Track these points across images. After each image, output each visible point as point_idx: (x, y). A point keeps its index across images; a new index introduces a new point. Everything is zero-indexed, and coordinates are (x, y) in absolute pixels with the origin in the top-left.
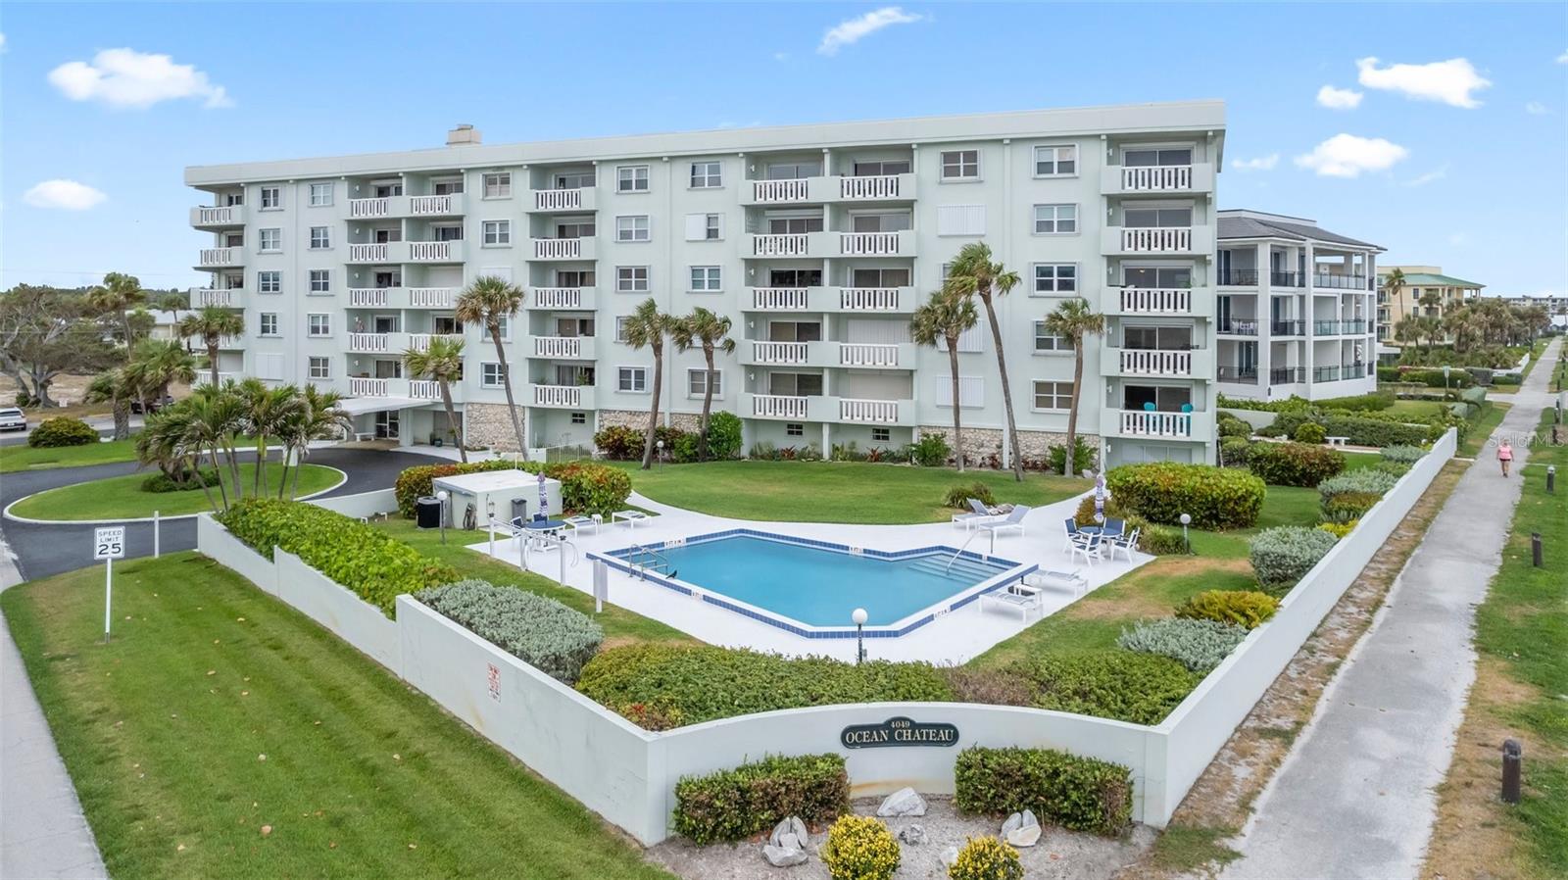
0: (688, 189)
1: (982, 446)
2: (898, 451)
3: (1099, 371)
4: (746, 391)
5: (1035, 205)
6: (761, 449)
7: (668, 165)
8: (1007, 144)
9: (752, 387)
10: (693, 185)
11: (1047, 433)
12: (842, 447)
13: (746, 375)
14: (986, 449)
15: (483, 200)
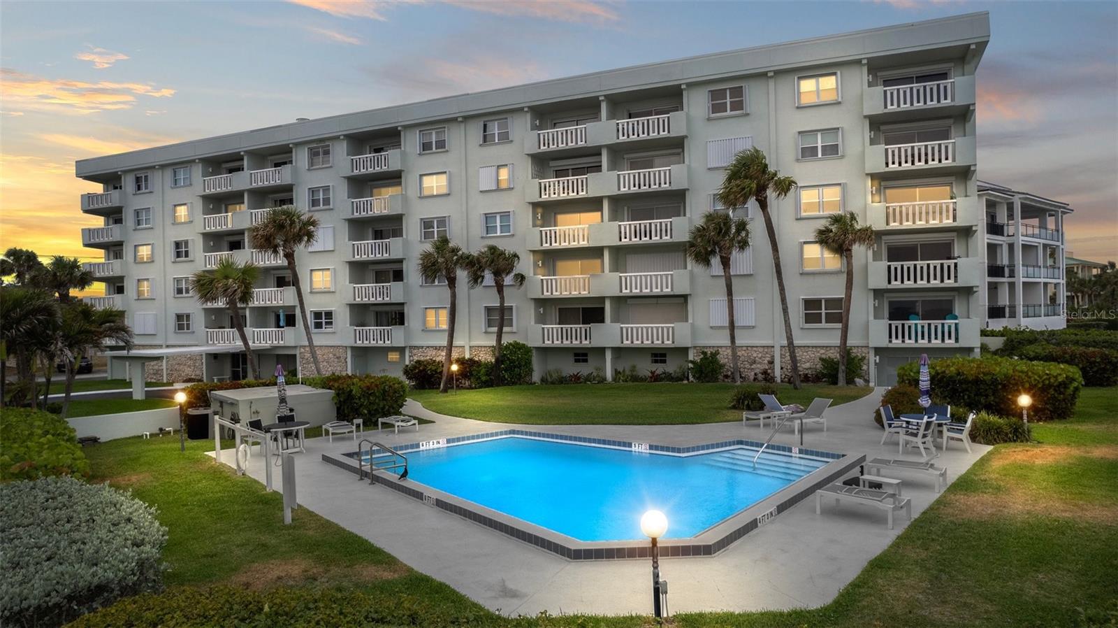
0: (480, 145)
1: (754, 362)
2: (675, 372)
3: (867, 285)
4: (535, 323)
5: (800, 133)
6: (551, 376)
7: (462, 126)
8: (771, 77)
9: (541, 319)
10: (485, 141)
11: (816, 347)
12: (624, 371)
13: (535, 309)
14: (759, 366)
15: (309, 170)
